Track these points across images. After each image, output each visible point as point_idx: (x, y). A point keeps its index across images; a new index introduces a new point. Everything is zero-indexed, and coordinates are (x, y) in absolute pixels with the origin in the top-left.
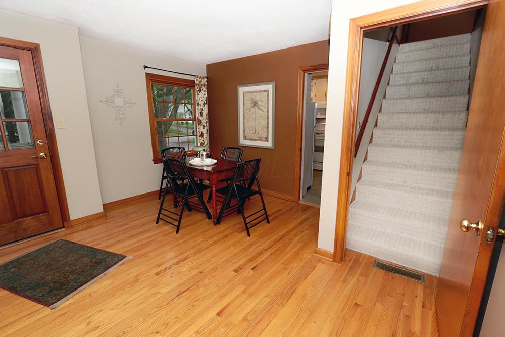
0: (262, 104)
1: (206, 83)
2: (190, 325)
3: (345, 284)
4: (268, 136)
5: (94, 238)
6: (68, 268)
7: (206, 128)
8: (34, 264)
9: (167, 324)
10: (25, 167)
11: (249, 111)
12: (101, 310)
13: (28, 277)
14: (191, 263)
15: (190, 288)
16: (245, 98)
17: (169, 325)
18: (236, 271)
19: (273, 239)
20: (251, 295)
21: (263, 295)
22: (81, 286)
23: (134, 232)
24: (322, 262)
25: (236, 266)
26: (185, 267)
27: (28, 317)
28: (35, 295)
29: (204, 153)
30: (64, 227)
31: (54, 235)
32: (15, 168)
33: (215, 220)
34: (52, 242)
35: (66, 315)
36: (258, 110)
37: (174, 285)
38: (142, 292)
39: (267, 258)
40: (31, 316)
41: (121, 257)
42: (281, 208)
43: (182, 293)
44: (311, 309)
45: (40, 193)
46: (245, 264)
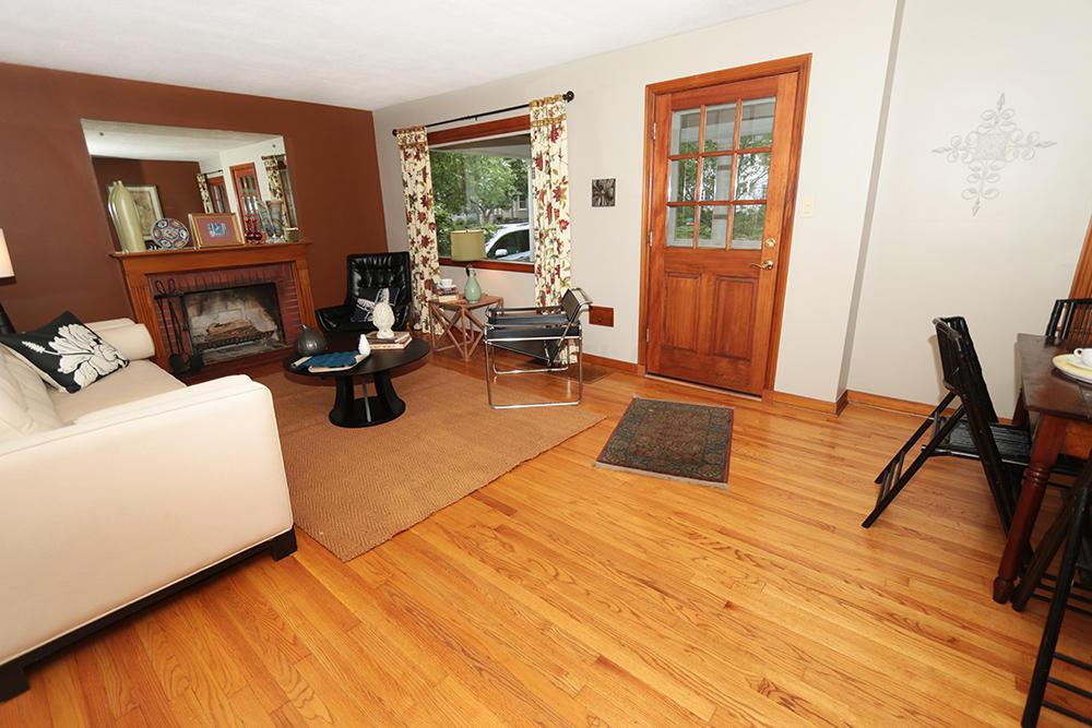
8: (668, 417)
10: (741, 279)
13: (642, 425)
30: (761, 396)
32: (729, 279)
34: (721, 407)
41: (718, 478)
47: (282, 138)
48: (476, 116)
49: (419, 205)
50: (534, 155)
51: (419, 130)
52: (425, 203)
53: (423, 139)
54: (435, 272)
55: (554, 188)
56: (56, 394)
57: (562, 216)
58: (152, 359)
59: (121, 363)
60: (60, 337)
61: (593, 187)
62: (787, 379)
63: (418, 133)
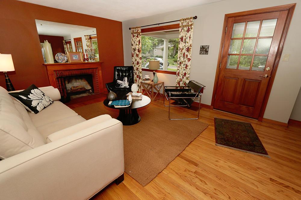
5: (265, 134)
6: (237, 136)
10: (254, 81)
12: (226, 162)
13: (223, 129)
22: (232, 147)
28: (218, 136)
30: (257, 119)
32: (249, 80)
34: (246, 122)
35: (216, 151)
40: (210, 141)
41: (264, 152)
47: (95, 29)
48: (159, 24)
49: (137, 52)
50: (180, 37)
51: (139, 28)
52: (139, 51)
53: (140, 31)
54: (141, 73)
55: (186, 48)
56: (30, 114)
57: (189, 57)
58: (60, 100)
59: (51, 102)
60: (32, 93)
61: (201, 48)
62: (268, 114)
63: (138, 29)
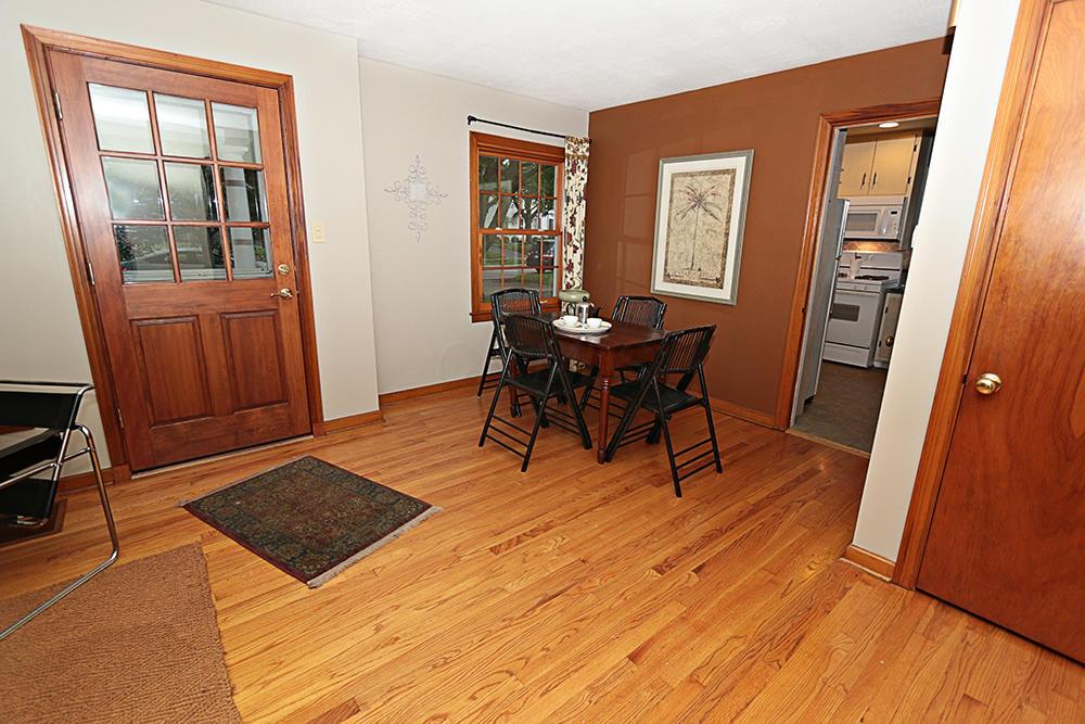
0: (717, 201)
1: (588, 154)
2: (576, 671)
3: (929, 643)
4: (723, 275)
5: (368, 461)
6: (328, 513)
7: (580, 252)
8: (271, 497)
9: (528, 659)
10: (256, 314)
11: (683, 217)
12: (398, 607)
13: (263, 520)
14: (560, 539)
15: (566, 590)
16: (676, 188)
17: (532, 660)
18: (659, 569)
19: (735, 508)
20: (700, 629)
21: (728, 633)
22: (356, 552)
23: (439, 458)
24: (863, 581)
25: (659, 558)
26: (550, 544)
27: (273, 595)
28: (279, 556)
29: (585, 306)
30: (311, 433)
31: (298, 446)
32: (240, 315)
33: (602, 452)
34: (296, 459)
35: (335, 603)
36: (704, 215)
37: (531, 580)
38: (470, 583)
39: (726, 550)
40: (277, 594)
41: (420, 506)
42: (744, 441)
43: (550, 599)
44: (849, 687)
45: (277, 364)
46: (679, 557)
